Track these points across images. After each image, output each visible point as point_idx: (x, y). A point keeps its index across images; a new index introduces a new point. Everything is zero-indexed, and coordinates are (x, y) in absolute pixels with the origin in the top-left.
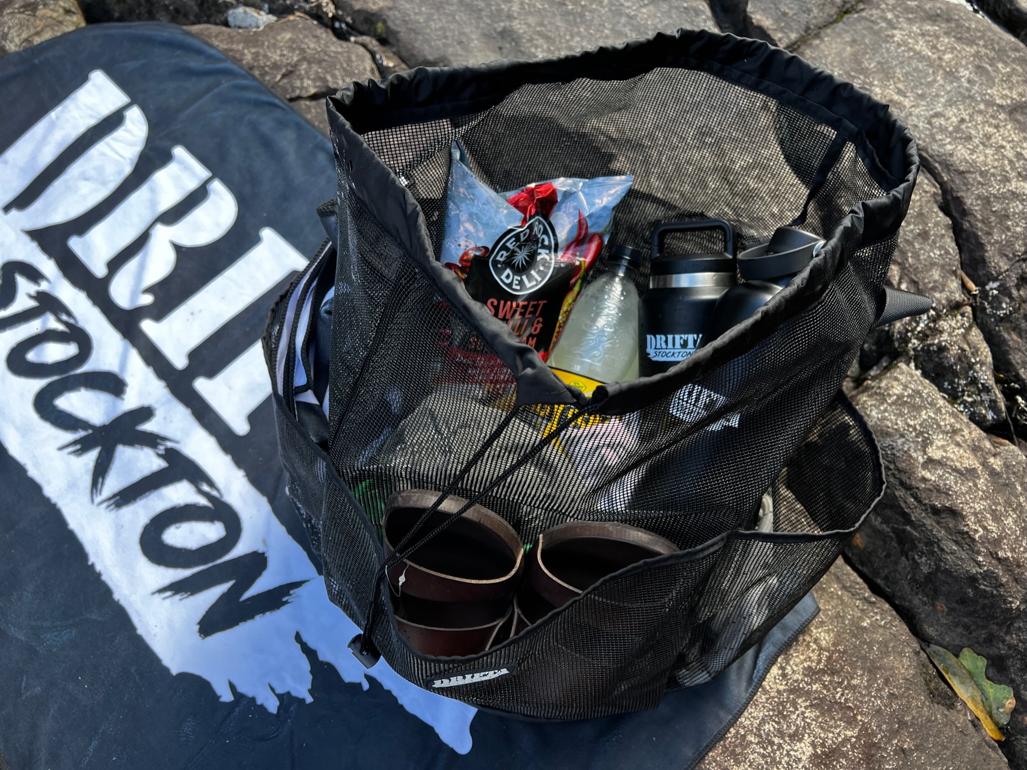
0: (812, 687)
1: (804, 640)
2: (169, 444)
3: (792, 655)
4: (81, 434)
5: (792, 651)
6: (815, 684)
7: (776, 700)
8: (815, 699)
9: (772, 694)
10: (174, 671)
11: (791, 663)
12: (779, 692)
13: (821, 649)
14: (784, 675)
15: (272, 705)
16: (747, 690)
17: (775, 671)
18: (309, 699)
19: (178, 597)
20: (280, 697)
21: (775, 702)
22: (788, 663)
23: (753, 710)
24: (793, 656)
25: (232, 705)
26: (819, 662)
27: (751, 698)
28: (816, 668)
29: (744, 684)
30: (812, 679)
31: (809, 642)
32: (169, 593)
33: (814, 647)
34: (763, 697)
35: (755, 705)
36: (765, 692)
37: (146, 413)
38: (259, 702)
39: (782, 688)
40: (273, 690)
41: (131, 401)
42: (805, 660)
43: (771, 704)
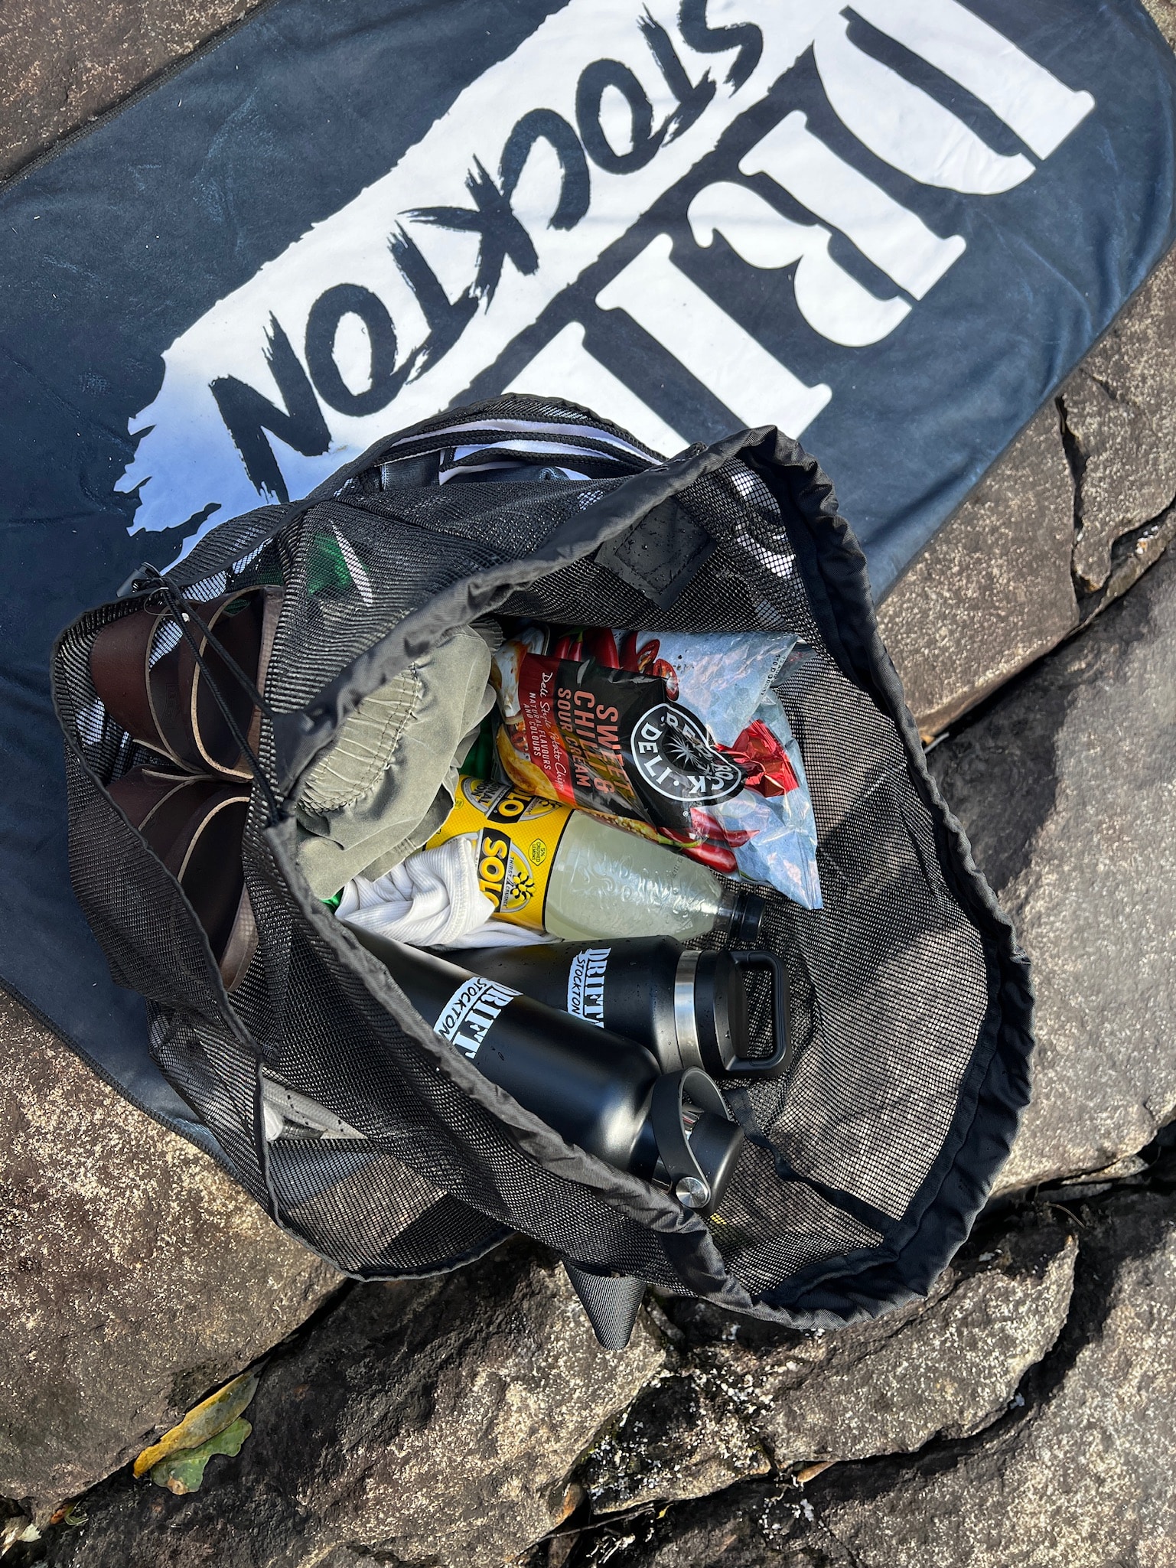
0: (173, 1201)
1: (238, 1193)
2: (483, 302)
4: (498, 181)
5: (220, 1174)
6: (178, 1205)
7: (152, 1150)
8: (160, 1205)
9: (159, 1145)
10: (166, 355)
11: (205, 1173)
12: (163, 1154)
13: (229, 1216)
14: (186, 1162)
15: (124, 485)
16: (162, 1109)
17: (192, 1150)
18: (132, 531)
19: (266, 345)
20: (135, 493)
21: (149, 1149)
22: (204, 1168)
23: (136, 1117)
24: (214, 1175)
25: (123, 433)
26: (210, 1213)
27: (152, 1115)
28: (202, 1208)
30: (186, 1201)
31: (236, 1200)
32: (271, 333)
33: (231, 1207)
34: (155, 1132)
35: (143, 1121)
36: (162, 1135)
37: (528, 262)
38: (127, 467)
39: (169, 1158)
40: (143, 483)
41: (544, 239)
42: (210, 1193)
43: (146, 1143)
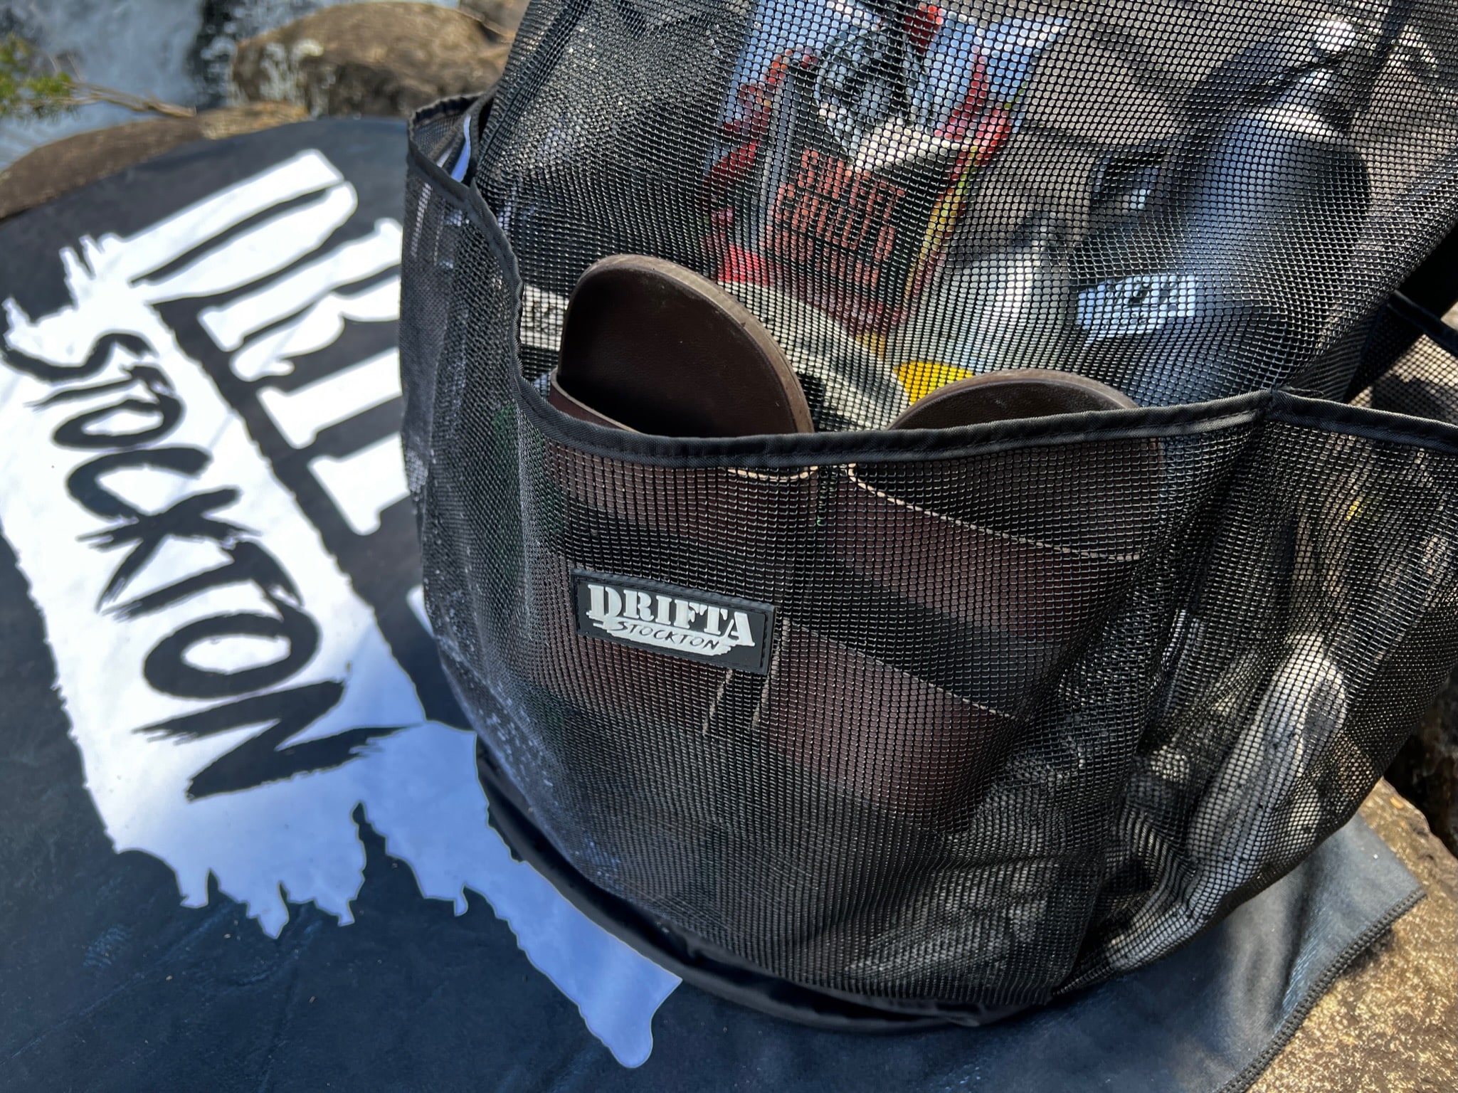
0: (1417, 1056)
1: (1392, 964)
2: (245, 537)
3: (1367, 984)
4: (121, 522)
5: (1366, 978)
6: (1423, 1051)
7: (1338, 1061)
8: (1426, 1080)
9: (1327, 1048)
10: (122, 846)
11: (1368, 999)
12: (1341, 1046)
13: (1430, 988)
14: (1354, 1020)
15: (276, 923)
16: (1269, 1026)
17: (1330, 1005)
18: (347, 919)
19: (174, 739)
20: (294, 908)
21: (1336, 1066)
22: (1359, 997)
23: (1284, 1073)
24: (1369, 988)
26: (1429, 1011)
27: (1276, 1050)
28: (1423, 1021)
29: (1262, 1016)
30: (1416, 1041)
31: (1404, 971)
32: (162, 733)
33: (1416, 981)
34: (1307, 1050)
35: (1291, 1064)
36: (1311, 1041)
37: (227, 496)
38: (252, 913)
39: (1350, 1041)
40: (284, 894)
41: (207, 481)
42: (1398, 1000)
43: (1326, 1067)
